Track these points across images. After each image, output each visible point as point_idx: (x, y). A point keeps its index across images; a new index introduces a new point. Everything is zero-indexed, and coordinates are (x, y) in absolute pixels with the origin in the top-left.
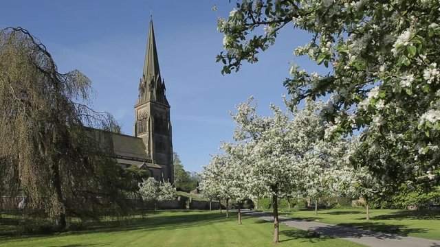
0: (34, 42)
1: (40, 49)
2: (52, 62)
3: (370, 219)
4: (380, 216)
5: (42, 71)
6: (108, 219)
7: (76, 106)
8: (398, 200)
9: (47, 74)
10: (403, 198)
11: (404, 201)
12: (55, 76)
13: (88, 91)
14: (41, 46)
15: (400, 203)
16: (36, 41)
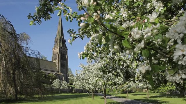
0: (5, 20)
1: (8, 23)
2: (14, 29)
3: (149, 97)
4: (153, 96)
5: (9, 32)
6: (37, 96)
7: (24, 48)
8: (161, 89)
9: (11, 34)
10: (163, 89)
11: (163, 90)
12: (15, 35)
13: (29, 42)
14: (9, 22)
15: (162, 91)
16: (7, 20)
